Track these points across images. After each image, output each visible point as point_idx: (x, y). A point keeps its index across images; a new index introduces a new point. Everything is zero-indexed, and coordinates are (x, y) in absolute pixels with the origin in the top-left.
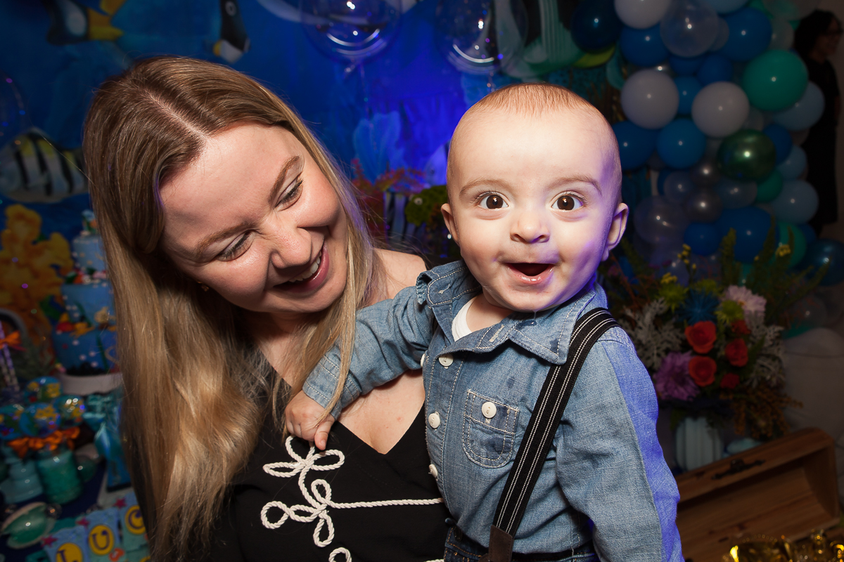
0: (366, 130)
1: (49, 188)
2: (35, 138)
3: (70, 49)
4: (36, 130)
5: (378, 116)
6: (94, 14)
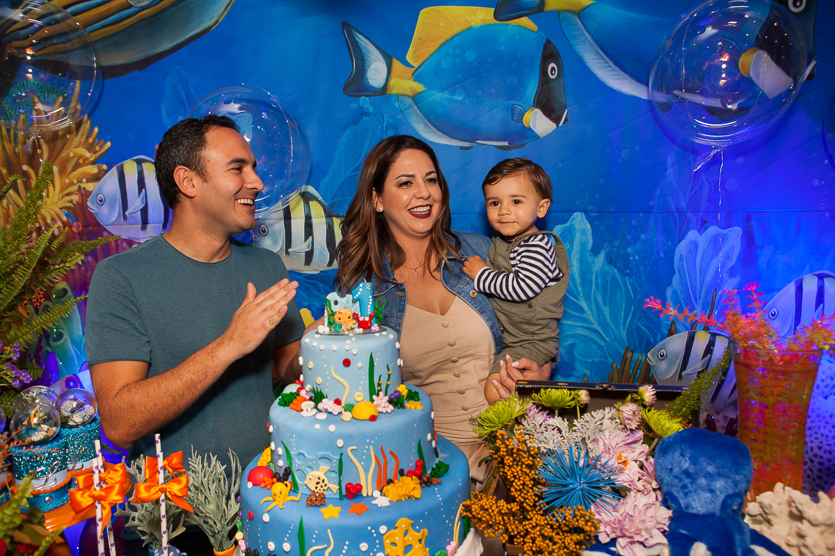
0: (695, 245)
1: (309, 256)
2: (306, 197)
3: (365, 102)
4: (311, 189)
5: (713, 230)
6: (397, 64)
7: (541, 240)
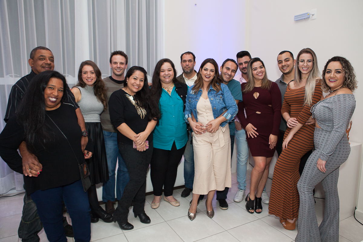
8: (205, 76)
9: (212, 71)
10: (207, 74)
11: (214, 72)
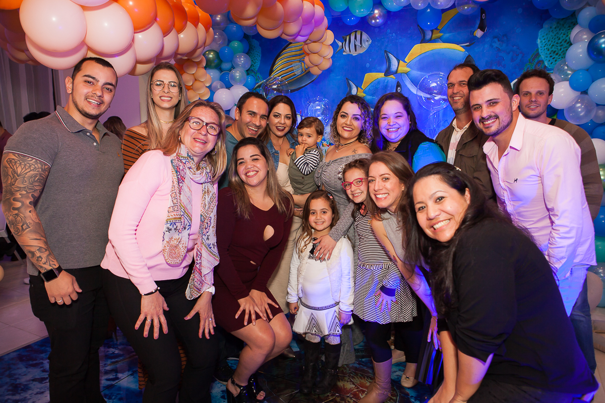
7: (315, 152)
8: (277, 127)
9: (287, 117)
10: (281, 123)
11: (291, 120)
